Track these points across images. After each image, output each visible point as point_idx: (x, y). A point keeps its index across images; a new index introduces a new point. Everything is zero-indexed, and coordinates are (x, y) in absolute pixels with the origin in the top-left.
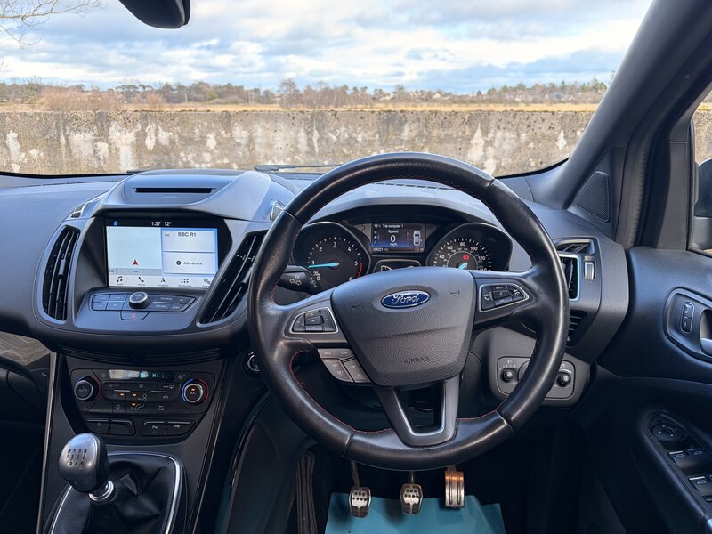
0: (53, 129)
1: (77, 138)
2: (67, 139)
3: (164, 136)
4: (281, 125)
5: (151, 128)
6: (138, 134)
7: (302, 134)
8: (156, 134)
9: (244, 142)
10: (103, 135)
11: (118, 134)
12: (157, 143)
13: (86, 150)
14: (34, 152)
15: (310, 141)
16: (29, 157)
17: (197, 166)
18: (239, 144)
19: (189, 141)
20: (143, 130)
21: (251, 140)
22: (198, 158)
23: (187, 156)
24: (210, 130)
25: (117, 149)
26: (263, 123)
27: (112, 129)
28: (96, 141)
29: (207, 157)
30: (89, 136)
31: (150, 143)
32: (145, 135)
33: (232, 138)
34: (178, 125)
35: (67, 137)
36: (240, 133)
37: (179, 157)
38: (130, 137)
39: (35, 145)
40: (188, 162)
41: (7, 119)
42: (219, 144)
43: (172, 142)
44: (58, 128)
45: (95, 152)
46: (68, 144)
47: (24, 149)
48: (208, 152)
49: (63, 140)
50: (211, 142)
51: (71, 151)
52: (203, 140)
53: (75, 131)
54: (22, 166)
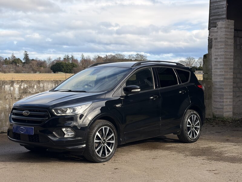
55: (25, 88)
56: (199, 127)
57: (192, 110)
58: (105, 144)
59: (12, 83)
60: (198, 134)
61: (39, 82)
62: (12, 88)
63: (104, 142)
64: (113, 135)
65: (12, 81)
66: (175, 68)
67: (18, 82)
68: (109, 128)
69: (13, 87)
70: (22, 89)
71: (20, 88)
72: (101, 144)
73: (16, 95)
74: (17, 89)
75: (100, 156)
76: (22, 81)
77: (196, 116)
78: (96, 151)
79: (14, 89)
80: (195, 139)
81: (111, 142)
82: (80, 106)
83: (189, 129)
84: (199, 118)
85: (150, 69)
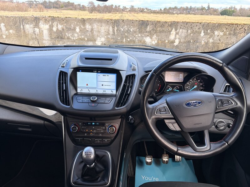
0: (18, 23)
1: (27, 26)
2: (23, 27)
3: (60, 27)
4: (103, 24)
5: (55, 24)
6: (50, 26)
7: (111, 28)
8: (57, 26)
9: (90, 30)
10: (37, 25)
11: (43, 25)
12: (57, 29)
13: (31, 31)
14: (11, 31)
15: (113, 30)
16: (9, 33)
17: (72, 38)
18: (88, 31)
19: (69, 29)
20: (52, 24)
21: (92, 29)
22: (73, 36)
23: (68, 34)
24: (77, 25)
25: (42, 31)
26: (97, 23)
27: (40, 23)
28: (34, 27)
29: (76, 35)
30: (32, 26)
31: (55, 29)
32: (53, 26)
33: (85, 29)
34: (65, 23)
35: (23, 26)
36: (88, 27)
37: (65, 35)
38: (47, 27)
39: (11, 28)
40: (69, 37)
42: (80, 30)
43: (63, 29)
45: (34, 32)
46: (24, 28)
47: (7, 30)
48: (76, 33)
49: (22, 27)
50: (78, 30)
51: (25, 31)
52: (74, 29)
53: (27, 24)
54: (7, 36)
55: (60, 31)
59: (36, 20)
61: (83, 21)
62: (37, 30)
65: (36, 18)
67: (46, 20)
69: (39, 28)
70: (55, 33)
71: (50, 29)
73: (46, 42)
74: (46, 33)
76: (53, 19)
79: (41, 32)
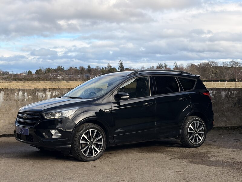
0: (35, 92)
1: (39, 94)
3: (57, 93)
5: (54, 92)
6: (52, 93)
8: (55, 93)
10: (45, 93)
12: (55, 94)
13: (41, 96)
14: (30, 97)
16: (29, 98)
20: (53, 92)
25: (47, 96)
27: (47, 92)
30: (42, 93)
31: (54, 94)
34: (60, 91)
35: (37, 93)
38: (50, 93)
39: (30, 95)
41: (25, 90)
43: (58, 94)
44: (36, 92)
45: (43, 96)
47: (28, 96)
49: (36, 94)
51: (38, 96)
53: (39, 92)
54: (27, 99)
56: (203, 133)
57: (194, 116)
58: (92, 145)
59: (45, 90)
60: (202, 139)
62: (44, 95)
63: (91, 143)
64: (101, 137)
66: (177, 77)
67: (50, 90)
68: (96, 131)
70: (54, 96)
71: (52, 95)
72: (88, 145)
74: (49, 96)
75: (86, 155)
76: (54, 89)
77: (199, 122)
78: (82, 151)
80: (198, 144)
81: (99, 143)
82: (67, 110)
83: (191, 134)
84: (203, 124)
85: (147, 78)
